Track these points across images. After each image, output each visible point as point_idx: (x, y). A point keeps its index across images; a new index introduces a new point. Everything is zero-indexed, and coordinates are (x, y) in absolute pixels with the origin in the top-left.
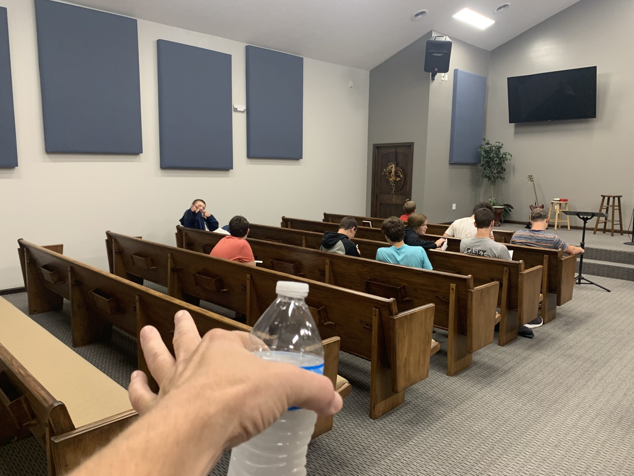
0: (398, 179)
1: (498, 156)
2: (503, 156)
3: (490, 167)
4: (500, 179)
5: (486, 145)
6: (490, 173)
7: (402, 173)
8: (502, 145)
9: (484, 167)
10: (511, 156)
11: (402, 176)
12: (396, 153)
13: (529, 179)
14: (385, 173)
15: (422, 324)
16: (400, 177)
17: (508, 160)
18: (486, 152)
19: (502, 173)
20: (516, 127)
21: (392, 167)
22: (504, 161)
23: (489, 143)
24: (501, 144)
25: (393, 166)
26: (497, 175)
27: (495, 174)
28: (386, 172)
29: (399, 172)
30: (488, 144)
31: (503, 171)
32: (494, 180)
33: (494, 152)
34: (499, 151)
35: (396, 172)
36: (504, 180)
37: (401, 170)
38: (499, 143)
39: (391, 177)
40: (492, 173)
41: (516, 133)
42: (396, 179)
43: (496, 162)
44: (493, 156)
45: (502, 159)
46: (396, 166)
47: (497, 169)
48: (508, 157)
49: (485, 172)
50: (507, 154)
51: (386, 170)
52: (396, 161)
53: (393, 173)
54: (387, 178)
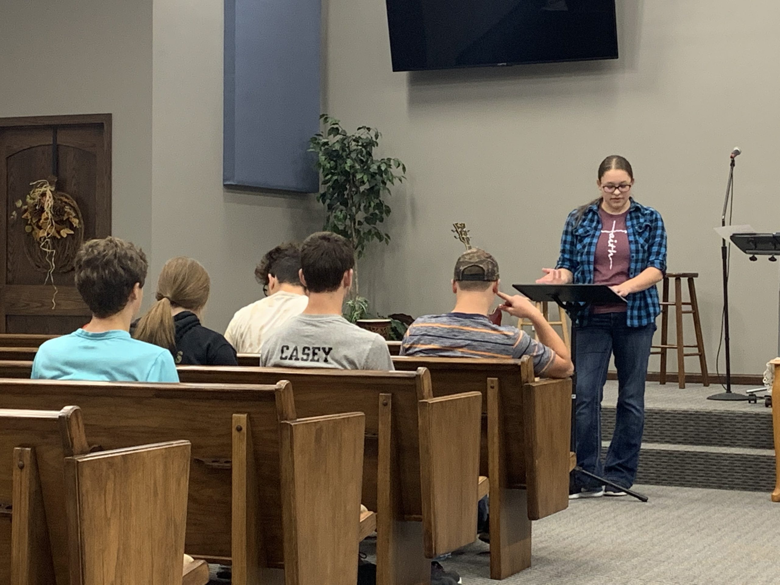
0: (65, 232)
1: (366, 171)
2: (379, 167)
3: (345, 203)
4: (376, 239)
5: (329, 134)
6: (345, 218)
7: (77, 214)
8: (377, 137)
9: (328, 201)
10: (404, 169)
11: (77, 221)
12: (56, 148)
13: (458, 236)
14: (21, 212)
15: (156, 494)
16: (71, 227)
17: (396, 181)
18: (332, 155)
19: (382, 220)
20: (413, 82)
21: (44, 195)
22: (384, 183)
23: (337, 129)
24: (372, 134)
25: (48, 189)
26: (366, 227)
27: (360, 223)
28: (26, 211)
29: (67, 208)
30: (335, 131)
31: (384, 215)
32: (360, 243)
33: (353, 155)
34: (369, 154)
35: (58, 211)
36: (387, 243)
37: (75, 204)
38: (369, 129)
39: (40, 228)
40: (353, 219)
41: (413, 101)
42: (59, 232)
43: (362, 189)
44: (352, 167)
45: (378, 177)
46: (57, 189)
47: (366, 209)
48: (395, 171)
49: (332, 219)
50: (392, 162)
51: (25, 203)
52: (56, 173)
53: (48, 213)
54: (28, 229)
